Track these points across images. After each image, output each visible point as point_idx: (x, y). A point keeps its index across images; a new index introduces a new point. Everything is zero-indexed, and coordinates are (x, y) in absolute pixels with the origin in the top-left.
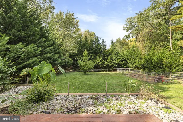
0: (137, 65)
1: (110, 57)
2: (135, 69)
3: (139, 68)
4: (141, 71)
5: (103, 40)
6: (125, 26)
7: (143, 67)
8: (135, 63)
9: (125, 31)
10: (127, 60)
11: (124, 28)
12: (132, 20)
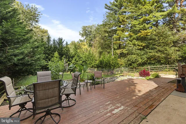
0: (93, 65)
1: (74, 59)
2: (92, 69)
3: (95, 67)
4: (96, 70)
5: (67, 42)
6: (81, 32)
7: (98, 67)
8: (92, 63)
9: (81, 36)
10: (86, 61)
11: (80, 34)
12: (86, 28)
